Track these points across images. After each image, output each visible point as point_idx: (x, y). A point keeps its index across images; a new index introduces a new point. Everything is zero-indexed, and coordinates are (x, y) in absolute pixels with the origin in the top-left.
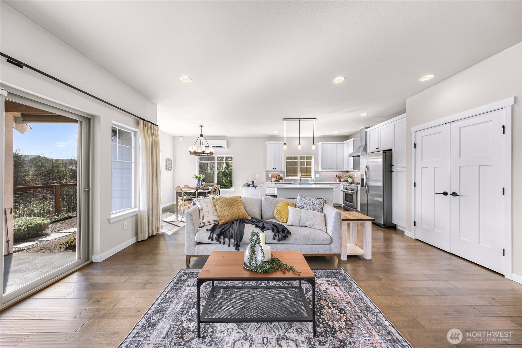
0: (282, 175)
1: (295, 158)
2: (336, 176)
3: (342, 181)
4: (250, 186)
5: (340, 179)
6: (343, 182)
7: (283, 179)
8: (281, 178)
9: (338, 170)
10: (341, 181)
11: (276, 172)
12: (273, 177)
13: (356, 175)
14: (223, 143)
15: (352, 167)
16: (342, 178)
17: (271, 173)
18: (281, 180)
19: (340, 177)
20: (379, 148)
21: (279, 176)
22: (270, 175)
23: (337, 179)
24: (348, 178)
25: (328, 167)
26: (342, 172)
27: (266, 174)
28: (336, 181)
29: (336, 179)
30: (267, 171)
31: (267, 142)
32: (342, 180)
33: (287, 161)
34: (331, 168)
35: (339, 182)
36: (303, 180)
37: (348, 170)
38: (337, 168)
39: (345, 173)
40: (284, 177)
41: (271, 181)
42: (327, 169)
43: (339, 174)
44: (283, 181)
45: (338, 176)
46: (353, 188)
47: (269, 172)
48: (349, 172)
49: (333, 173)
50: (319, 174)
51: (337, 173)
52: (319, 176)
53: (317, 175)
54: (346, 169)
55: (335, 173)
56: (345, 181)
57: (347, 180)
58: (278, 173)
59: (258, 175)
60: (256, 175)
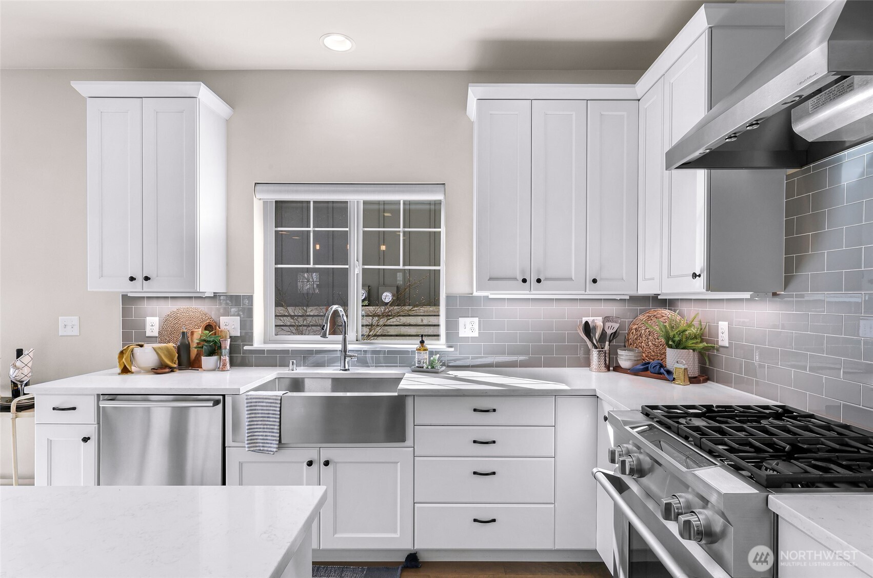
0: (230, 325)
2: (588, 329)
3: (624, 363)
5: (613, 353)
6: (634, 372)
7: (226, 351)
8: (215, 348)
9: (593, 292)
10: (618, 369)
11: (195, 305)
12: (165, 336)
13: (723, 326)
15: (699, 263)
16: (627, 345)
17: (158, 307)
18: (208, 362)
19: (615, 335)
21: (209, 328)
22: (152, 326)
23: (595, 353)
24: (668, 350)
25: (523, 272)
27: (125, 312)
29: (588, 352)
32: (625, 359)
33: (276, 232)
34: (549, 275)
35: (609, 370)
36: (369, 355)
37: (667, 290)
38: (589, 280)
39: (642, 312)
40: (247, 336)
41: (125, 370)
42: (515, 279)
43: (607, 319)
44: (224, 365)
45: (603, 330)
46: (707, 519)
47: (147, 306)
48: (668, 303)
49: (567, 308)
50: (476, 320)
51: (590, 307)
52: (479, 329)
53: (462, 321)
54: (653, 279)
55: (579, 307)
56: (646, 369)
57: (661, 366)
58: (209, 309)
59: (69, 325)
60: (61, 320)
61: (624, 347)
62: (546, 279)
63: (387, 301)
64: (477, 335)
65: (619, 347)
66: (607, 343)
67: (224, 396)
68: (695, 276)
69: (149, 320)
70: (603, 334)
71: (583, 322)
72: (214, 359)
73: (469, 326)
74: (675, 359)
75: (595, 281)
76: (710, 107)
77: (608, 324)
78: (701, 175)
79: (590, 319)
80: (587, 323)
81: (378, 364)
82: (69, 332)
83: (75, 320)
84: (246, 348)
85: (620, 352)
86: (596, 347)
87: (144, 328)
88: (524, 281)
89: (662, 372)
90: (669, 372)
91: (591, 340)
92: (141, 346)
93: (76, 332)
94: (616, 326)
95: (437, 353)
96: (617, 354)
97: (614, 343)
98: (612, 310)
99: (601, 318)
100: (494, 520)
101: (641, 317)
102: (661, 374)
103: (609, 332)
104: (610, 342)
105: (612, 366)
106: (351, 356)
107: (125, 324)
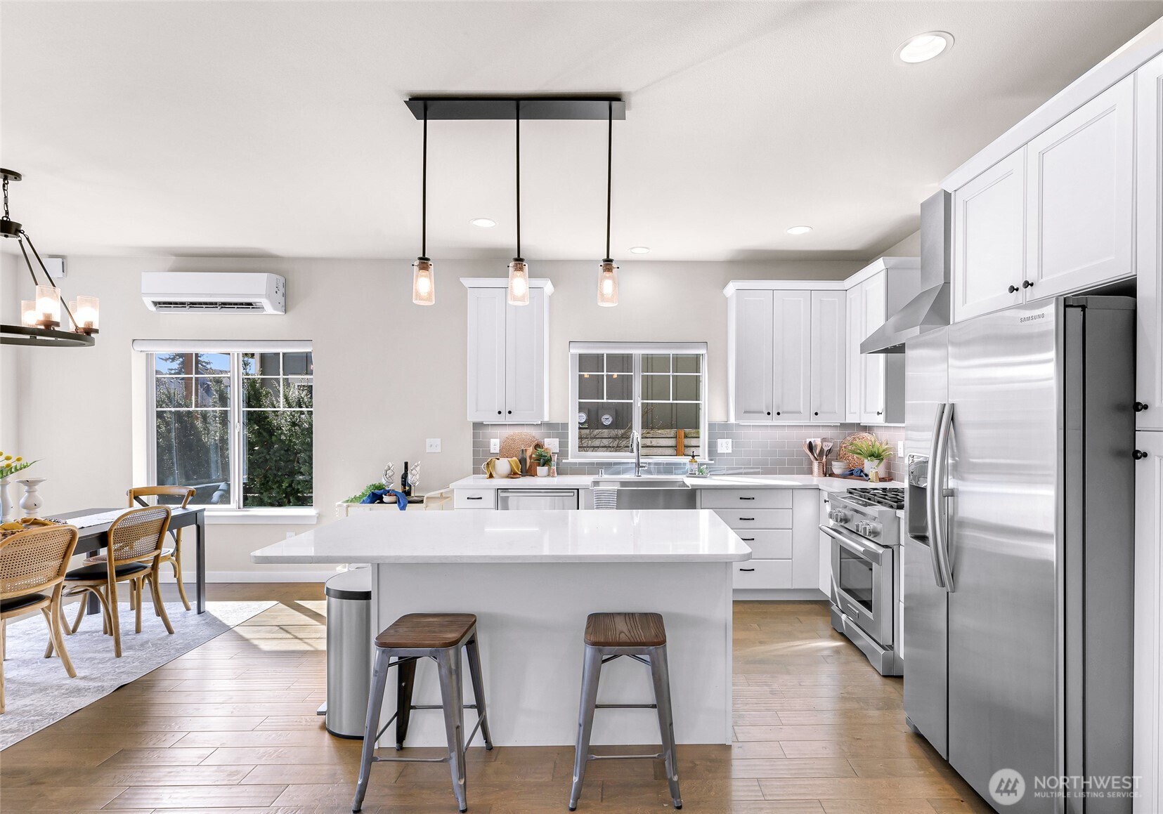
0: (552, 445)
1: (623, 362)
2: (811, 447)
3: (837, 471)
4: (386, 499)
5: (829, 464)
6: (844, 476)
7: (553, 463)
8: (545, 461)
9: (815, 421)
10: (832, 475)
11: (526, 430)
12: (504, 452)
13: (900, 445)
14: (252, 285)
15: (881, 406)
16: (839, 458)
17: (499, 431)
18: (542, 470)
19: (830, 451)
20: (1027, 284)
21: (537, 446)
22: (495, 445)
23: (816, 464)
24: (866, 461)
25: (767, 407)
26: (837, 432)
27: (475, 436)
28: (811, 472)
29: (811, 463)
30: (478, 426)
31: (467, 282)
32: (837, 467)
33: (579, 375)
34: (785, 410)
35: (826, 476)
36: (652, 466)
37: (865, 420)
38: (813, 412)
39: (850, 435)
40: (563, 453)
41: (491, 476)
42: (762, 412)
43: (824, 440)
44: (553, 473)
45: (822, 447)
46: (874, 527)
47: (490, 431)
48: (867, 429)
49: (795, 432)
50: (730, 441)
51: (813, 431)
52: (732, 448)
53: (719, 441)
54: (855, 413)
55: (804, 431)
56: (852, 474)
57: (862, 471)
58: (535, 433)
59: (434, 445)
60: (429, 441)
61: (837, 460)
62: (783, 412)
63: (607, 423)
64: (731, 452)
65: (833, 460)
66: (825, 457)
67: (578, 490)
68: (878, 413)
69: (493, 441)
70: (822, 450)
71: (808, 442)
72: (546, 468)
73: (725, 445)
74: (870, 467)
75: (816, 414)
76: (887, 320)
77: (824, 444)
78: (882, 356)
79: (812, 440)
80: (810, 442)
81: (659, 472)
82: (436, 450)
83: (438, 441)
84: (564, 461)
85: (833, 463)
86: (817, 460)
87: (489, 447)
88: (769, 414)
89: (862, 475)
90: (866, 475)
91: (813, 454)
92: (498, 459)
93: (439, 450)
94: (831, 445)
95: (704, 464)
96: (831, 465)
97: (829, 457)
98: (828, 433)
99: (820, 439)
100: (753, 570)
101: (848, 438)
102: (862, 476)
103: (826, 449)
104: (826, 456)
105: (828, 473)
106: (642, 467)
107: (476, 444)
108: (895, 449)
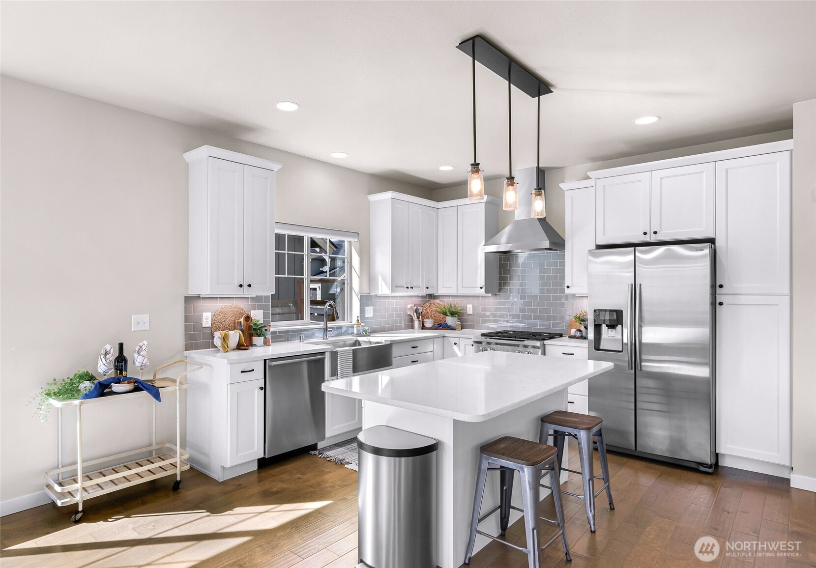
0: (257, 316)
2: (415, 310)
3: (428, 326)
4: (113, 388)
6: (432, 329)
7: (268, 334)
8: (259, 331)
9: (425, 292)
10: (424, 328)
11: (235, 303)
12: (216, 326)
15: (483, 283)
17: (209, 304)
18: (258, 340)
20: (654, 233)
21: (248, 318)
22: (207, 320)
24: (448, 317)
25: (408, 283)
27: (186, 310)
28: (412, 327)
29: (412, 321)
30: (189, 299)
35: (419, 329)
42: (404, 287)
44: (269, 342)
47: (201, 304)
50: (372, 307)
52: (373, 313)
53: (367, 308)
56: (439, 327)
57: (446, 325)
58: (242, 305)
59: (140, 322)
60: (134, 318)
64: (372, 316)
66: (420, 316)
67: (325, 352)
68: (481, 288)
69: (204, 315)
72: (261, 338)
73: (369, 311)
74: (451, 321)
75: (428, 288)
79: (410, 306)
82: (141, 327)
83: (146, 317)
85: (426, 320)
86: (417, 319)
87: (200, 320)
88: (408, 288)
93: (147, 327)
96: (424, 322)
99: (413, 305)
101: (427, 304)
105: (422, 327)
107: (187, 319)
108: (465, 309)
